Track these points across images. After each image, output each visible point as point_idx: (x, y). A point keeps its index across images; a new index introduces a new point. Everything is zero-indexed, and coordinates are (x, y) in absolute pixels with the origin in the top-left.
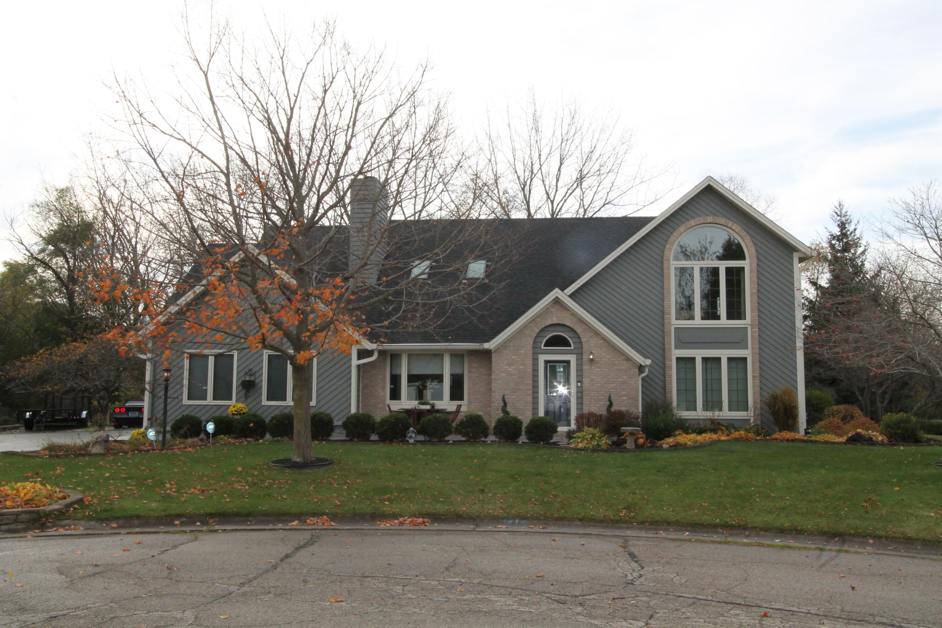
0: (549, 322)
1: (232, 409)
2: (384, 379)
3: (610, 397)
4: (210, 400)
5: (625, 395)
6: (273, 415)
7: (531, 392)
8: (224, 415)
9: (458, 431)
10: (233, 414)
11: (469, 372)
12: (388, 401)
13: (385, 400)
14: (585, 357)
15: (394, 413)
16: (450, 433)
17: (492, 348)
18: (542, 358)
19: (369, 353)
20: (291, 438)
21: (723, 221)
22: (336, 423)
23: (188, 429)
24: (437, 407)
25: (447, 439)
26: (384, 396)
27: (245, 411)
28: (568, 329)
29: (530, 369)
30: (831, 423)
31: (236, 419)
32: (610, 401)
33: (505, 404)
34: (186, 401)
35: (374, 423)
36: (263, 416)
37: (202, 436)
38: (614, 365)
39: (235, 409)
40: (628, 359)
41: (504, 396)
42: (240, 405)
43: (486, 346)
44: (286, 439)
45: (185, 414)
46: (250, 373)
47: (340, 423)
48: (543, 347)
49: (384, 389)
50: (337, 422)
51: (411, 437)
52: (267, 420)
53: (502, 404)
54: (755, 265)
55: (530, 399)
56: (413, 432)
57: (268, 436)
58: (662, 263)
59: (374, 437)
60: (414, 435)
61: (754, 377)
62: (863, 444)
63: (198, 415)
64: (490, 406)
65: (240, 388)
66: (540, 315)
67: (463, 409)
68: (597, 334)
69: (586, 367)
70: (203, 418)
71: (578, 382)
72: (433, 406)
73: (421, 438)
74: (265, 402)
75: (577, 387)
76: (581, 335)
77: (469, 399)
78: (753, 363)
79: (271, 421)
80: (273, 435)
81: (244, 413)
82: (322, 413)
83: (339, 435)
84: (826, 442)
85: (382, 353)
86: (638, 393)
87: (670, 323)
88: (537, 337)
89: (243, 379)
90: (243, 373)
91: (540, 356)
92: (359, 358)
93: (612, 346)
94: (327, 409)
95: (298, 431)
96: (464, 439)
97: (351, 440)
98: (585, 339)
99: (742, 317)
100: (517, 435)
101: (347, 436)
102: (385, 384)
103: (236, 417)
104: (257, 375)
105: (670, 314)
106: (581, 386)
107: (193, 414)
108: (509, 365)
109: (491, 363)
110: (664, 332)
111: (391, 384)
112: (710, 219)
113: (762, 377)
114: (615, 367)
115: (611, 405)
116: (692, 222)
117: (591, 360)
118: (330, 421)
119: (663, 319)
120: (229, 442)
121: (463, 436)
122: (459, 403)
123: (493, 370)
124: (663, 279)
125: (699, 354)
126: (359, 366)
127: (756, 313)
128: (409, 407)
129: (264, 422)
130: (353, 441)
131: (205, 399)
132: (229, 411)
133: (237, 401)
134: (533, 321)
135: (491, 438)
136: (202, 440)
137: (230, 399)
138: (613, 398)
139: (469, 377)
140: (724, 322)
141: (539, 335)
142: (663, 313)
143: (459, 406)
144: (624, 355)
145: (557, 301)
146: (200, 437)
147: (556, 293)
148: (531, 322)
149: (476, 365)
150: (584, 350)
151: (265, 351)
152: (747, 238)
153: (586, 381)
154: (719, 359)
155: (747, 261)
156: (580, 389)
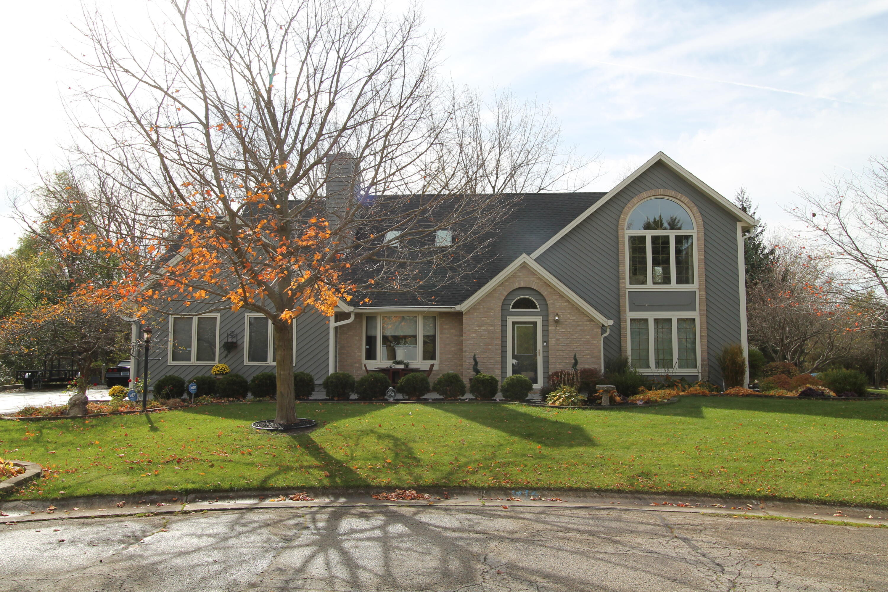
0: (517, 286)
1: (214, 369)
2: (361, 340)
3: (575, 356)
4: (194, 361)
5: (588, 354)
6: (255, 375)
7: (500, 351)
8: (207, 375)
9: (435, 389)
10: (216, 374)
11: (441, 333)
12: (364, 361)
13: (361, 360)
14: (551, 319)
15: (371, 373)
16: (428, 391)
17: (463, 310)
18: (510, 320)
19: (346, 316)
20: (273, 397)
21: (673, 193)
22: (316, 382)
23: (171, 390)
24: (411, 366)
25: (426, 396)
26: (361, 356)
27: (227, 371)
28: (534, 293)
29: (499, 330)
30: (779, 379)
31: (219, 379)
32: (575, 359)
33: (476, 363)
34: (170, 362)
35: (354, 382)
36: (245, 376)
37: (185, 396)
38: (578, 325)
39: (218, 369)
40: (592, 320)
41: (475, 355)
42: (223, 366)
43: (458, 308)
44: (267, 398)
45: (168, 375)
46: (232, 334)
47: (321, 382)
48: (511, 310)
49: (360, 349)
50: (318, 381)
51: (390, 396)
52: (249, 380)
53: (474, 363)
54: (702, 233)
55: (499, 358)
56: (393, 391)
57: (250, 396)
58: (618, 232)
59: (354, 396)
60: (393, 394)
61: (701, 336)
62: (817, 399)
63: (182, 376)
64: (461, 365)
65: (222, 350)
66: (508, 279)
67: (435, 368)
68: (562, 296)
69: (551, 328)
70: (187, 379)
71: (544, 342)
72: (407, 365)
73: (400, 396)
74: (247, 362)
75: (544, 346)
76: (546, 298)
77: (440, 359)
78: (701, 323)
79: (253, 381)
80: (255, 395)
81: (226, 373)
82: (302, 373)
83: (319, 394)
84: (780, 397)
85: (358, 315)
86: (600, 352)
87: (625, 287)
88: (505, 299)
89: (226, 340)
90: (226, 335)
91: (508, 317)
92: (336, 321)
93: (577, 308)
94: (307, 369)
95: (281, 392)
96: (441, 397)
97: (332, 399)
98: (551, 302)
99: (690, 281)
100: (494, 392)
101: (327, 395)
102: (361, 344)
103: (218, 377)
104: (239, 337)
105: (624, 279)
106: (547, 346)
107: (176, 375)
108: (479, 326)
109: (462, 325)
110: (619, 295)
111: (366, 345)
112: (660, 191)
113: (709, 336)
114: (579, 328)
115: (576, 363)
116: (645, 194)
117: (557, 321)
118: (311, 380)
119: (619, 283)
120: (212, 402)
121: (440, 395)
122: (432, 362)
123: (464, 331)
124: (618, 247)
125: (651, 316)
126: (336, 328)
127: (703, 278)
128: (385, 366)
129: (246, 382)
130: (334, 400)
131: (190, 360)
132: (212, 372)
133: (220, 362)
134: (501, 284)
135: (468, 396)
136: (184, 400)
137: (214, 360)
138: (578, 357)
139: (441, 338)
140: (674, 286)
141: (507, 298)
142: (618, 278)
143: (432, 366)
144: (587, 316)
145: (524, 266)
146: (183, 397)
147: (523, 258)
148: (500, 286)
149: (447, 327)
150: (550, 312)
151: (246, 314)
152: (695, 209)
153: (552, 342)
154: (670, 320)
155: (695, 230)
156: (546, 349)
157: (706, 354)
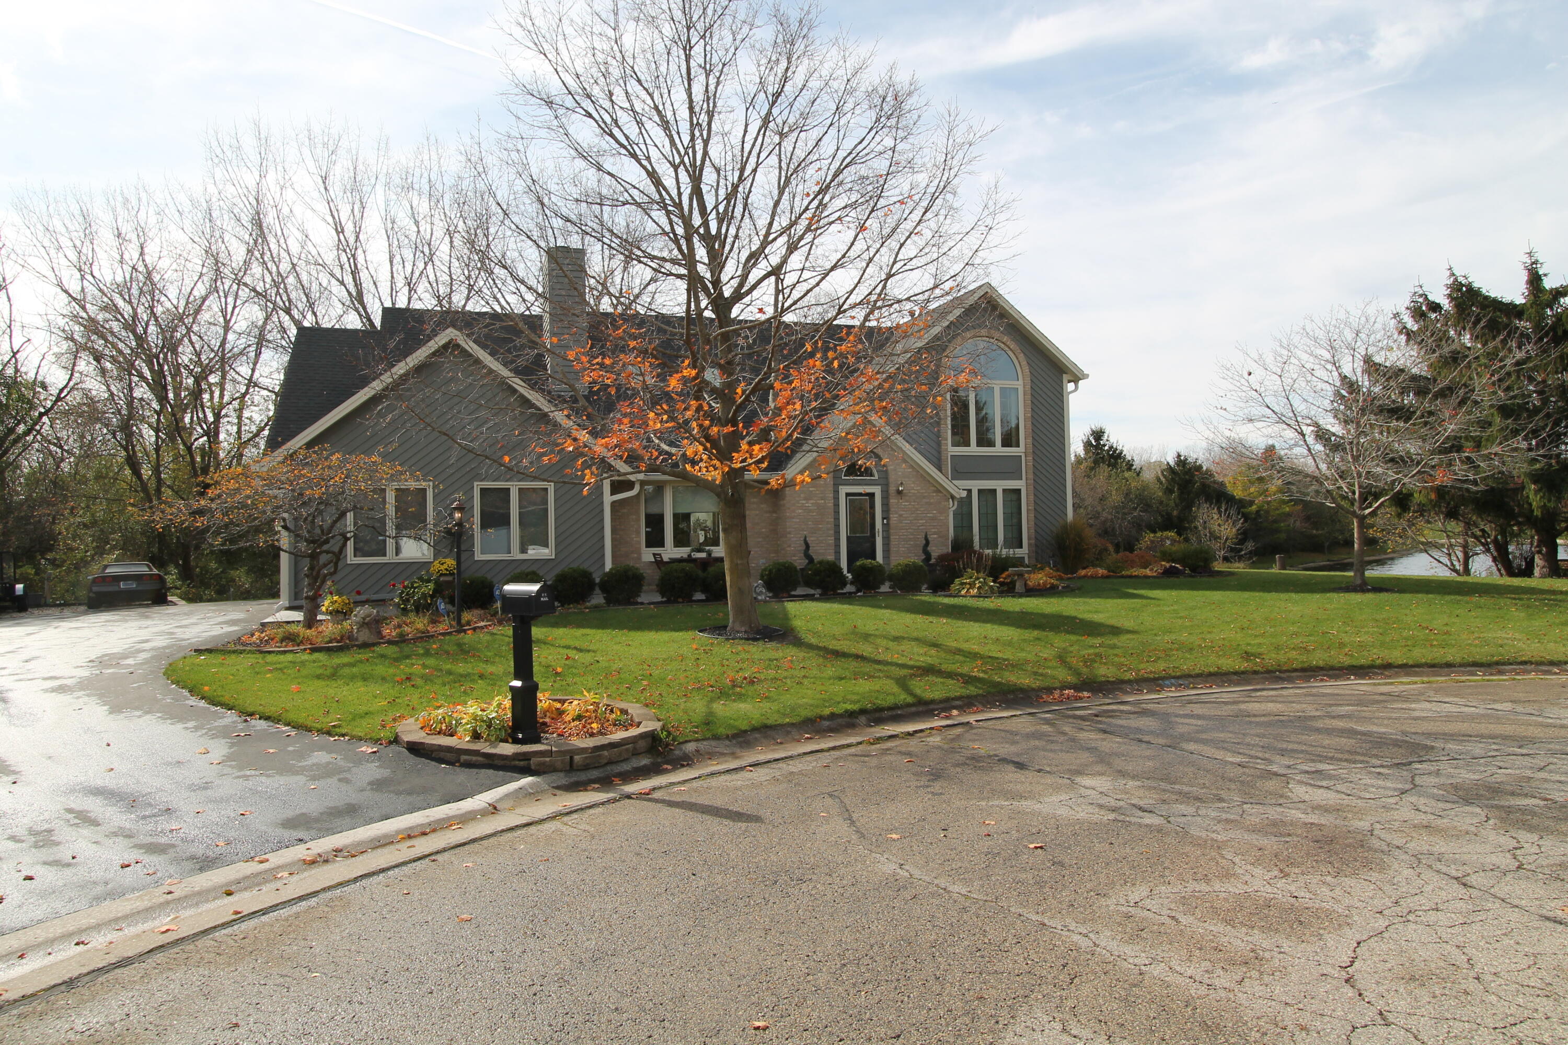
2: (638, 520)
3: (926, 536)
4: (391, 556)
5: (935, 533)
7: (832, 532)
12: (643, 549)
13: (640, 548)
14: (892, 489)
18: (843, 490)
19: (627, 485)
21: (998, 335)
26: (639, 543)
28: (872, 455)
29: (830, 504)
32: (926, 539)
34: (351, 559)
38: (924, 497)
39: (445, 566)
40: (938, 490)
41: (805, 537)
48: (843, 477)
49: (638, 532)
53: (804, 548)
54: (1028, 387)
55: (831, 541)
61: (1028, 510)
64: (778, 552)
69: (893, 501)
71: (883, 519)
74: (479, 556)
75: (883, 524)
76: (886, 462)
78: (1027, 495)
86: (949, 530)
87: (946, 450)
88: (837, 464)
91: (840, 487)
92: (612, 493)
93: (922, 475)
94: (573, 563)
98: (893, 467)
99: (1015, 444)
102: (640, 526)
105: (946, 440)
106: (888, 524)
108: (808, 499)
110: (940, 460)
111: (648, 527)
112: (984, 332)
113: (1037, 510)
114: (924, 500)
115: (927, 545)
116: (968, 335)
117: (900, 493)
123: (784, 506)
125: (975, 486)
126: (613, 504)
127: (1030, 441)
128: (679, 556)
131: (384, 554)
133: (435, 555)
135: (802, 590)
138: (930, 535)
140: (998, 449)
142: (939, 437)
144: (934, 486)
150: (891, 480)
151: (476, 484)
152: (1021, 356)
153: (894, 518)
154: (995, 491)
155: (1021, 382)
156: (886, 527)
157: (1033, 531)
